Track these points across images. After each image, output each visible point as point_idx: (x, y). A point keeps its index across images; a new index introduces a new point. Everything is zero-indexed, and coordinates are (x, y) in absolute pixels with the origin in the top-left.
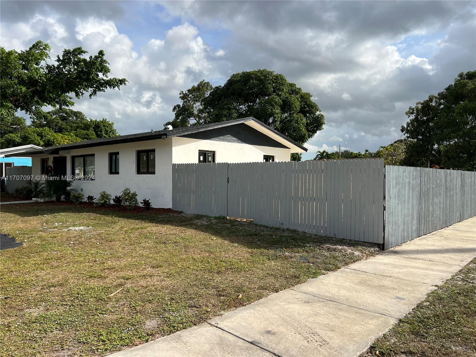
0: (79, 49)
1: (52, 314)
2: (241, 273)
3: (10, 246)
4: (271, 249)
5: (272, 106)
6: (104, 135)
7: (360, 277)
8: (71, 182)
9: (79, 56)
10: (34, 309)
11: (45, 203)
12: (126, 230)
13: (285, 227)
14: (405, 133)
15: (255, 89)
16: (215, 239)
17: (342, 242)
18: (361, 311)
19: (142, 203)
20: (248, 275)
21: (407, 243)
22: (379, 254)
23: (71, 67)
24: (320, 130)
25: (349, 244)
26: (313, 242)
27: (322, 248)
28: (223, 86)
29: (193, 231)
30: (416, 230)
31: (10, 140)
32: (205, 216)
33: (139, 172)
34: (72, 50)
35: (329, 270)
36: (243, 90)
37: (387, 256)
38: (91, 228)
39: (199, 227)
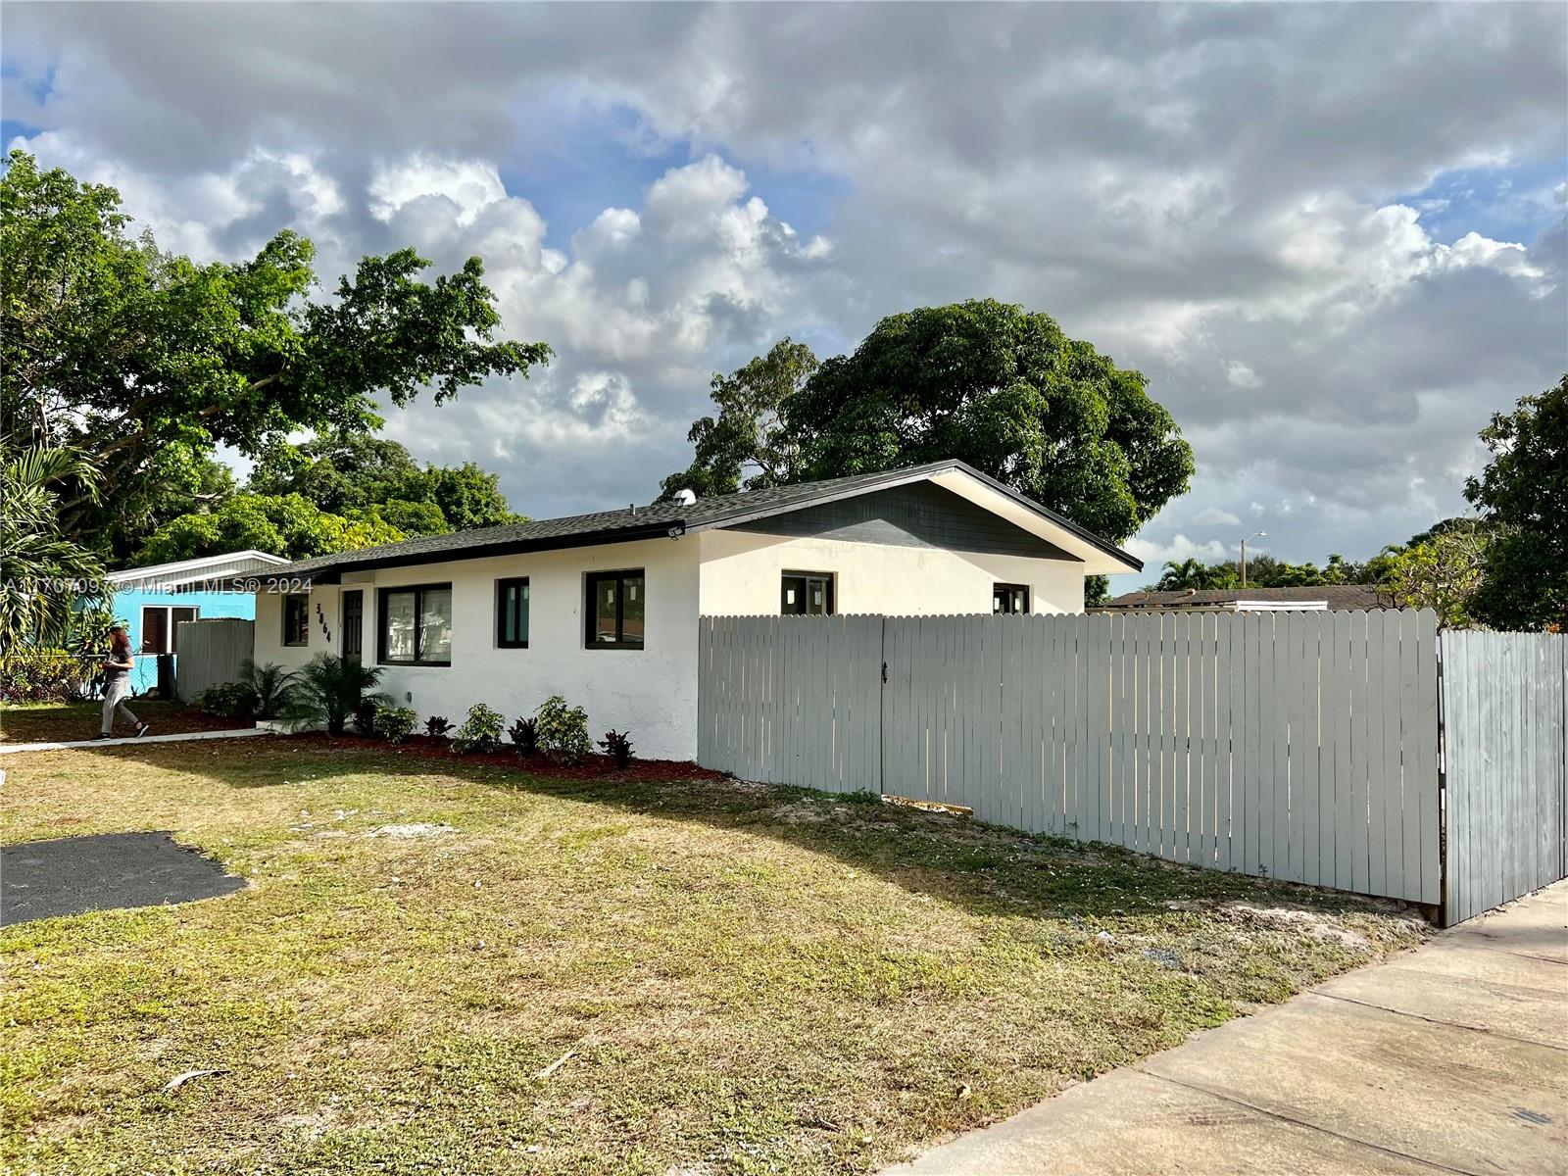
0: (408, 254)
1: (364, 1135)
2: (957, 1004)
3: (210, 890)
4: (1046, 919)
5: (1017, 417)
6: (469, 514)
7: (1374, 1030)
8: (376, 670)
9: (405, 275)
10: (306, 1116)
11: (297, 737)
12: (560, 840)
13: (1086, 835)
14: (1481, 504)
15: (955, 365)
16: (851, 876)
17: (1289, 893)
18: (1400, 1163)
19: (603, 744)
20: (981, 1014)
21: (1522, 902)
22: (1428, 943)
23: (381, 310)
24: (1179, 492)
25: (1315, 902)
26: (1191, 893)
27: (1224, 915)
28: (850, 355)
29: (778, 845)
30: (1555, 856)
31: (190, 534)
32: (808, 792)
33: (592, 641)
34: (386, 258)
35: (1258, 1001)
36: (917, 369)
37: (1459, 949)
38: (451, 829)
39: (794, 831)
